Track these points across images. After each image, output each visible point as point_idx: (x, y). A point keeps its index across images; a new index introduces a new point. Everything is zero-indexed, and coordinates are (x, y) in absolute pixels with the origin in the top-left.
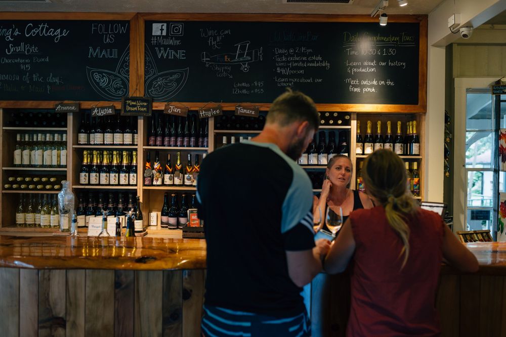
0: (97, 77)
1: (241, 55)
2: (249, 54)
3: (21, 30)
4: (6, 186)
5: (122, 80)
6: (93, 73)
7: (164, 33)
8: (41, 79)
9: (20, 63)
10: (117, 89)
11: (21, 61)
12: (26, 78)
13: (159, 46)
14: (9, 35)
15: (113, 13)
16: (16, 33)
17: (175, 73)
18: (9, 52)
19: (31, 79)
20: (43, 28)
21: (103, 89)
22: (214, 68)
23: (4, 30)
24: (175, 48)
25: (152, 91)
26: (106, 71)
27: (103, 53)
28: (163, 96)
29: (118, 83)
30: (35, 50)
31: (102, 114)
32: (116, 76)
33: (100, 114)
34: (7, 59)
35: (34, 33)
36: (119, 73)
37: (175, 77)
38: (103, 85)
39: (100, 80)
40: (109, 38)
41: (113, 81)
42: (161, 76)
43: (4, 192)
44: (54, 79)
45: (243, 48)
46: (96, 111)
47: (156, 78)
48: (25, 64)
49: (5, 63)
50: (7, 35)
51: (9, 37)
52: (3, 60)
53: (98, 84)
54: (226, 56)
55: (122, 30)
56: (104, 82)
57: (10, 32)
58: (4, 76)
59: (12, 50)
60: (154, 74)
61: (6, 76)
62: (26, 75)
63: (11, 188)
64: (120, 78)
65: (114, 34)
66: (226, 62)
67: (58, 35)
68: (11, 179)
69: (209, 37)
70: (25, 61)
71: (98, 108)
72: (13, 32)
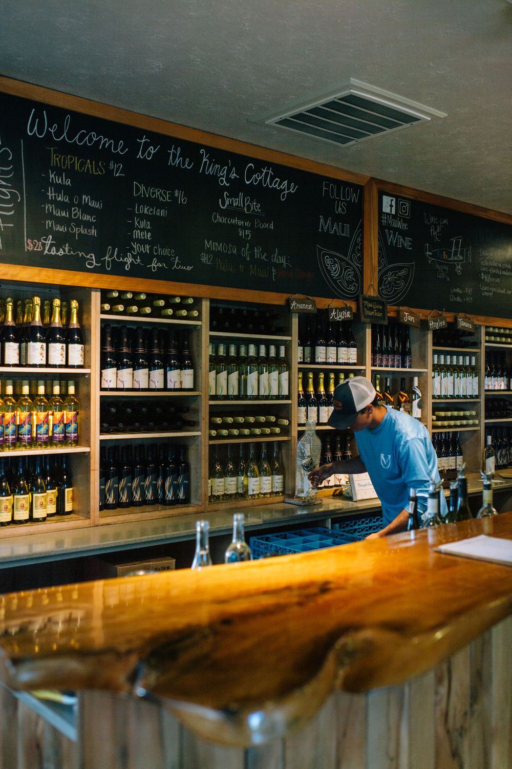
0: (328, 261)
1: (456, 254)
2: (462, 254)
3: (240, 172)
4: (214, 433)
5: (354, 270)
6: (325, 254)
7: (393, 212)
8: (264, 257)
9: (237, 226)
10: (349, 283)
11: (240, 223)
12: (246, 253)
13: (389, 227)
14: (223, 176)
15: (348, 172)
16: (233, 175)
17: (402, 268)
18: (223, 204)
19: (252, 255)
20: (267, 174)
21: (335, 281)
22: (435, 267)
23: (217, 166)
24: (403, 233)
25: (382, 289)
26: (338, 254)
27: (334, 228)
28: (392, 298)
29: (350, 274)
30: (256, 208)
31: (340, 318)
32: (348, 263)
33: (337, 319)
34: (220, 215)
35: (256, 180)
36: (351, 259)
37: (403, 273)
38: (335, 275)
39: (331, 267)
40: (341, 207)
41: (346, 269)
42: (391, 269)
43: (212, 442)
44: (280, 257)
45: (457, 243)
46: (334, 313)
47: (386, 273)
48: (244, 228)
49: (218, 223)
50: (221, 176)
51: (224, 179)
52: (215, 218)
53: (329, 272)
54: (444, 252)
55: (354, 198)
56: (335, 270)
57: (225, 172)
58: (217, 244)
59: (227, 203)
60: (385, 266)
61: (219, 245)
62: (245, 247)
63: (219, 437)
64: (353, 268)
65: (346, 201)
66: (445, 260)
67: (284, 190)
68: (219, 420)
69: (431, 224)
70: (244, 223)
71: (336, 309)
72: (229, 172)
